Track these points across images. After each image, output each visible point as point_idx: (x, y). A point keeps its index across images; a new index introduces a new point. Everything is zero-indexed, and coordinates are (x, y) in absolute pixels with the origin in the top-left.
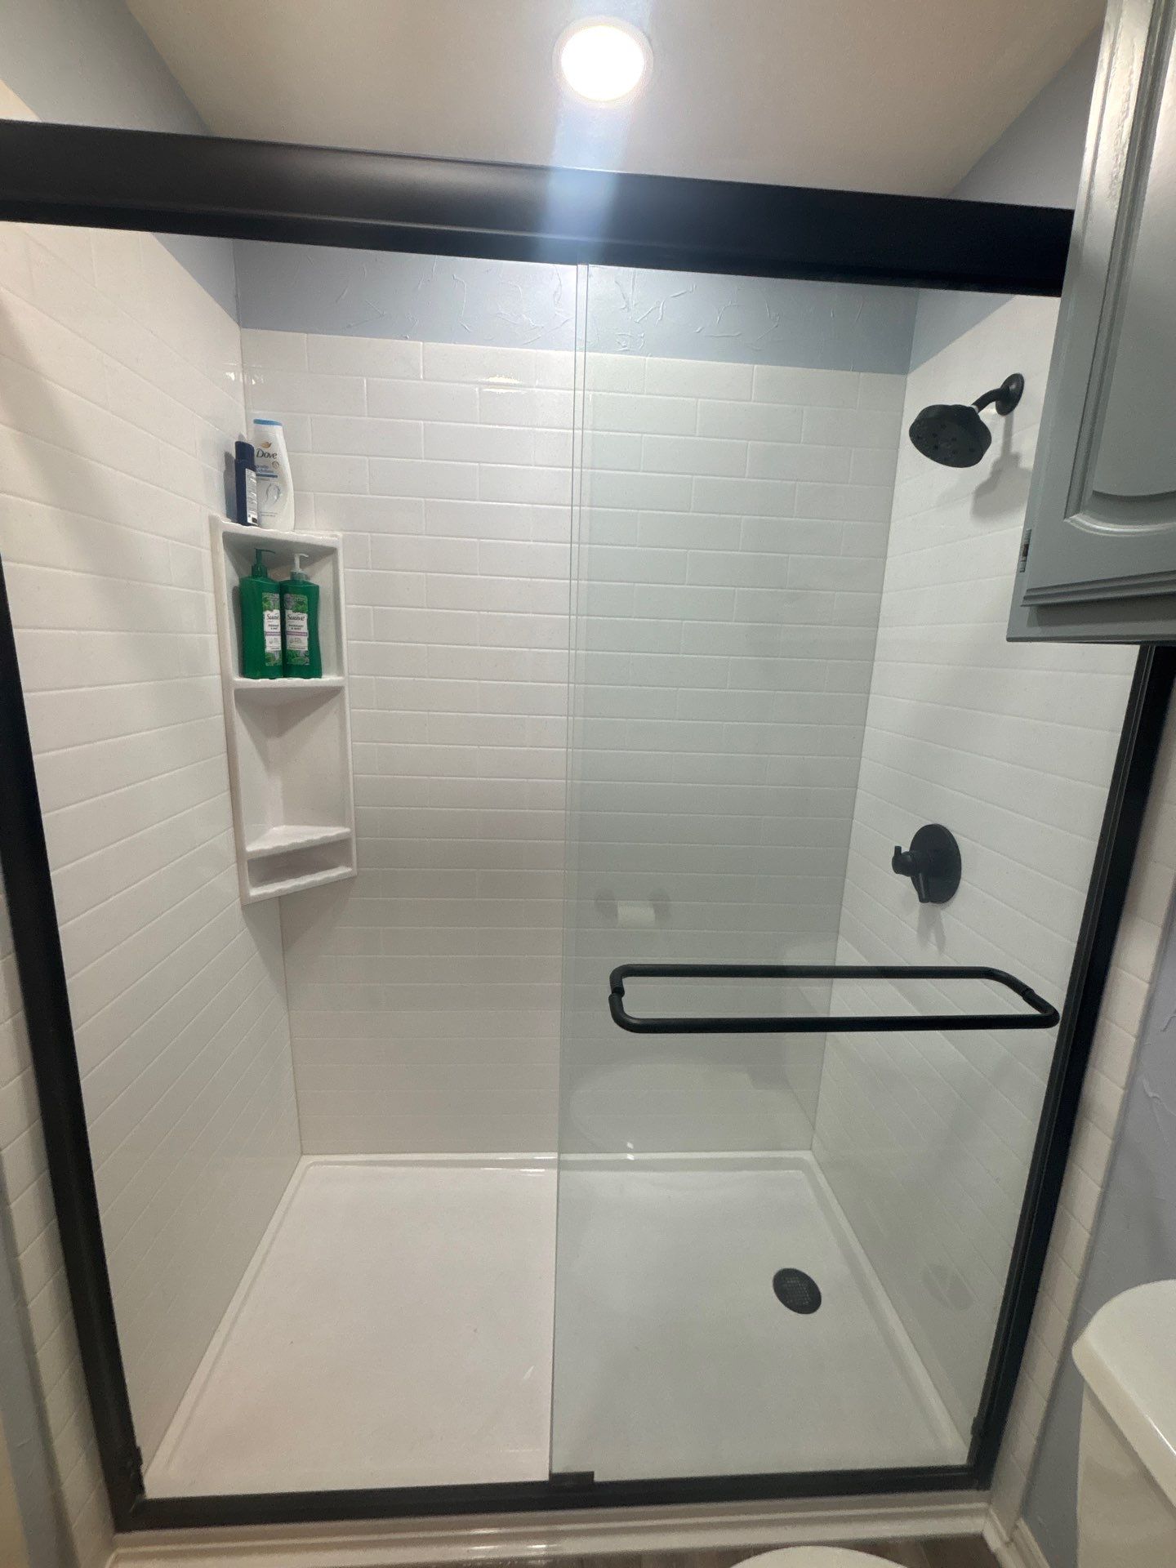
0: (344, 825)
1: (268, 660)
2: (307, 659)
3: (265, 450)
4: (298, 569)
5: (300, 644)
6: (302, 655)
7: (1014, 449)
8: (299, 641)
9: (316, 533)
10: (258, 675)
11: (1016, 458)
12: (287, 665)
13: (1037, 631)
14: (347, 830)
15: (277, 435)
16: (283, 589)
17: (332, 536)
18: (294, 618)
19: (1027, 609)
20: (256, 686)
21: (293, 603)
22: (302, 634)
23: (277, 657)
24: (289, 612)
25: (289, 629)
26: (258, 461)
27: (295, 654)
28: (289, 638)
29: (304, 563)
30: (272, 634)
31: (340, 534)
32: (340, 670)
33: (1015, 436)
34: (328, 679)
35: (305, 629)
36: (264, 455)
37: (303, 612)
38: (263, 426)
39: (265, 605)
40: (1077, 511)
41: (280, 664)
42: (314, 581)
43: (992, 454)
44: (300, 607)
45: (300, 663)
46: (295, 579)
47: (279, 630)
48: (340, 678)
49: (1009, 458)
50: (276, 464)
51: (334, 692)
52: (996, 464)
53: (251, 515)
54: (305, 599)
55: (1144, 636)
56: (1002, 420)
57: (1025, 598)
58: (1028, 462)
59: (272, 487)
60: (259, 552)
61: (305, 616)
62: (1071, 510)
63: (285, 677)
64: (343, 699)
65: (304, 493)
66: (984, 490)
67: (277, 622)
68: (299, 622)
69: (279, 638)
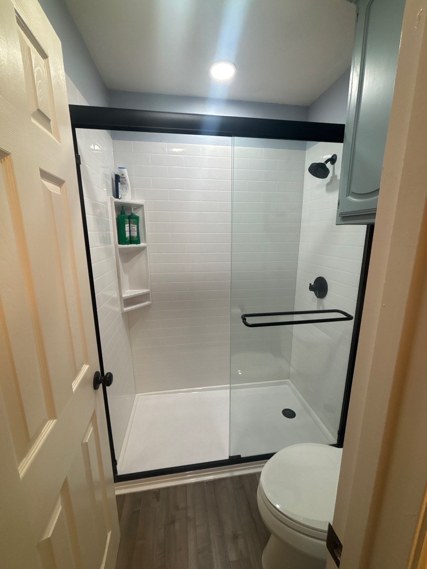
0: (148, 289)
1: (127, 239)
2: (137, 239)
3: (122, 176)
4: (133, 212)
5: (135, 234)
6: (135, 237)
7: (336, 174)
8: (134, 233)
9: (137, 201)
10: (124, 244)
11: (336, 176)
12: (132, 240)
13: (342, 223)
14: (149, 290)
15: (125, 171)
16: (130, 218)
17: (142, 201)
18: (133, 226)
19: (340, 217)
20: (124, 247)
21: (132, 222)
22: (135, 231)
23: (129, 238)
24: (131, 225)
25: (131, 230)
26: (121, 180)
27: (133, 237)
28: (131, 232)
29: (135, 209)
30: (127, 231)
31: (144, 201)
32: (145, 242)
33: (335, 171)
34: (142, 244)
35: (136, 230)
36: (122, 178)
37: (135, 224)
38: (121, 169)
39: (126, 223)
40: (349, 196)
41: (129, 240)
42: (137, 215)
43: (330, 175)
44: (135, 223)
45: (135, 240)
46: (132, 214)
47: (129, 230)
48: (145, 244)
49: (334, 176)
50: (126, 180)
51: (144, 248)
52: (331, 177)
53: (120, 196)
54: (136, 220)
55: (367, 223)
56: (332, 166)
57: (339, 215)
58: (339, 178)
59: (124, 187)
60: (123, 207)
61: (136, 225)
62: (348, 195)
63: (131, 244)
64: (146, 251)
65: (133, 188)
66: (328, 185)
67: (128, 228)
68: (135, 227)
69: (129, 232)
